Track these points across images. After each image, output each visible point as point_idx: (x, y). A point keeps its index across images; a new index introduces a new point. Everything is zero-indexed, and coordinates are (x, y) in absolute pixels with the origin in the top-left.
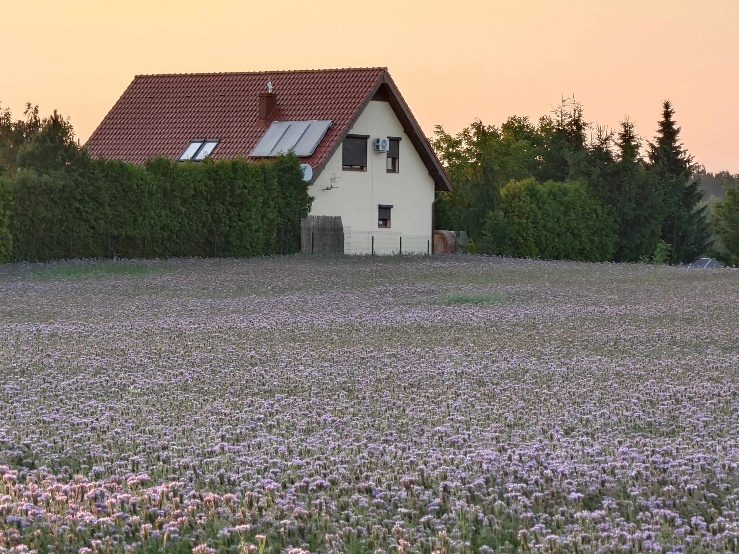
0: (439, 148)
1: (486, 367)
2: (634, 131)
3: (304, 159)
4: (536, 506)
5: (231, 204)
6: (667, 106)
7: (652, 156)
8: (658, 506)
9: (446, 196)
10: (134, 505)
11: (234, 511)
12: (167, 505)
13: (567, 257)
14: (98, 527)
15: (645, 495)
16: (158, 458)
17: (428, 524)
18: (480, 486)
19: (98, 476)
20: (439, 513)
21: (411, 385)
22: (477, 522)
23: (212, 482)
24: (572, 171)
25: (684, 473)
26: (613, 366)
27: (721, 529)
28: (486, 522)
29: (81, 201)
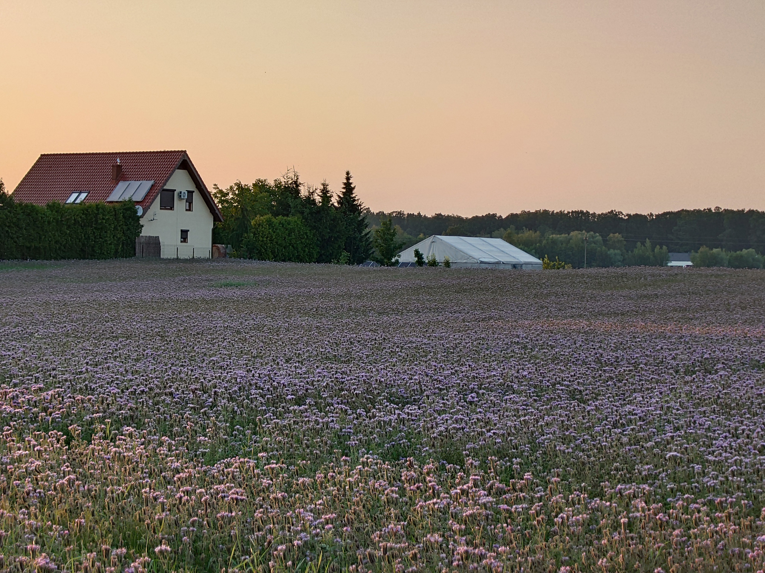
0: (216, 197)
1: (241, 323)
2: (329, 188)
3: (138, 203)
4: (267, 403)
5: (95, 228)
6: (348, 173)
7: (339, 203)
8: (338, 403)
9: (220, 225)
10: (35, 402)
11: (93, 406)
12: (55, 402)
13: (290, 260)
14: (15, 414)
15: (331, 397)
16: (50, 375)
17: (205, 413)
18: (236, 391)
19: (15, 385)
20: (211, 408)
21: (198, 334)
22: (234, 412)
23: (81, 389)
24: (293, 211)
25: (354, 384)
26: (315, 323)
27: (374, 417)
28: (239, 412)
29: (9, 227)
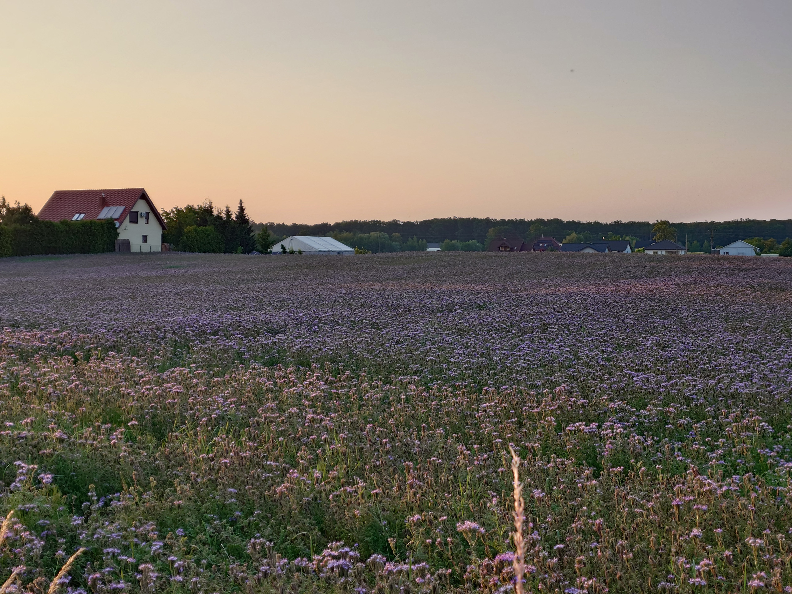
0: (163, 216)
1: (180, 289)
2: (230, 209)
3: (115, 220)
5: (90, 235)
6: (241, 201)
7: (236, 218)
8: (237, 334)
9: (166, 232)
10: (54, 339)
11: (90, 340)
12: (66, 339)
13: (208, 252)
14: (41, 347)
15: (233, 330)
16: (63, 323)
17: (158, 342)
18: (177, 329)
19: (42, 330)
20: (162, 339)
21: (154, 296)
22: (176, 341)
23: (83, 330)
24: (209, 223)
25: (246, 323)
26: (224, 288)
27: (258, 341)
28: (179, 341)
